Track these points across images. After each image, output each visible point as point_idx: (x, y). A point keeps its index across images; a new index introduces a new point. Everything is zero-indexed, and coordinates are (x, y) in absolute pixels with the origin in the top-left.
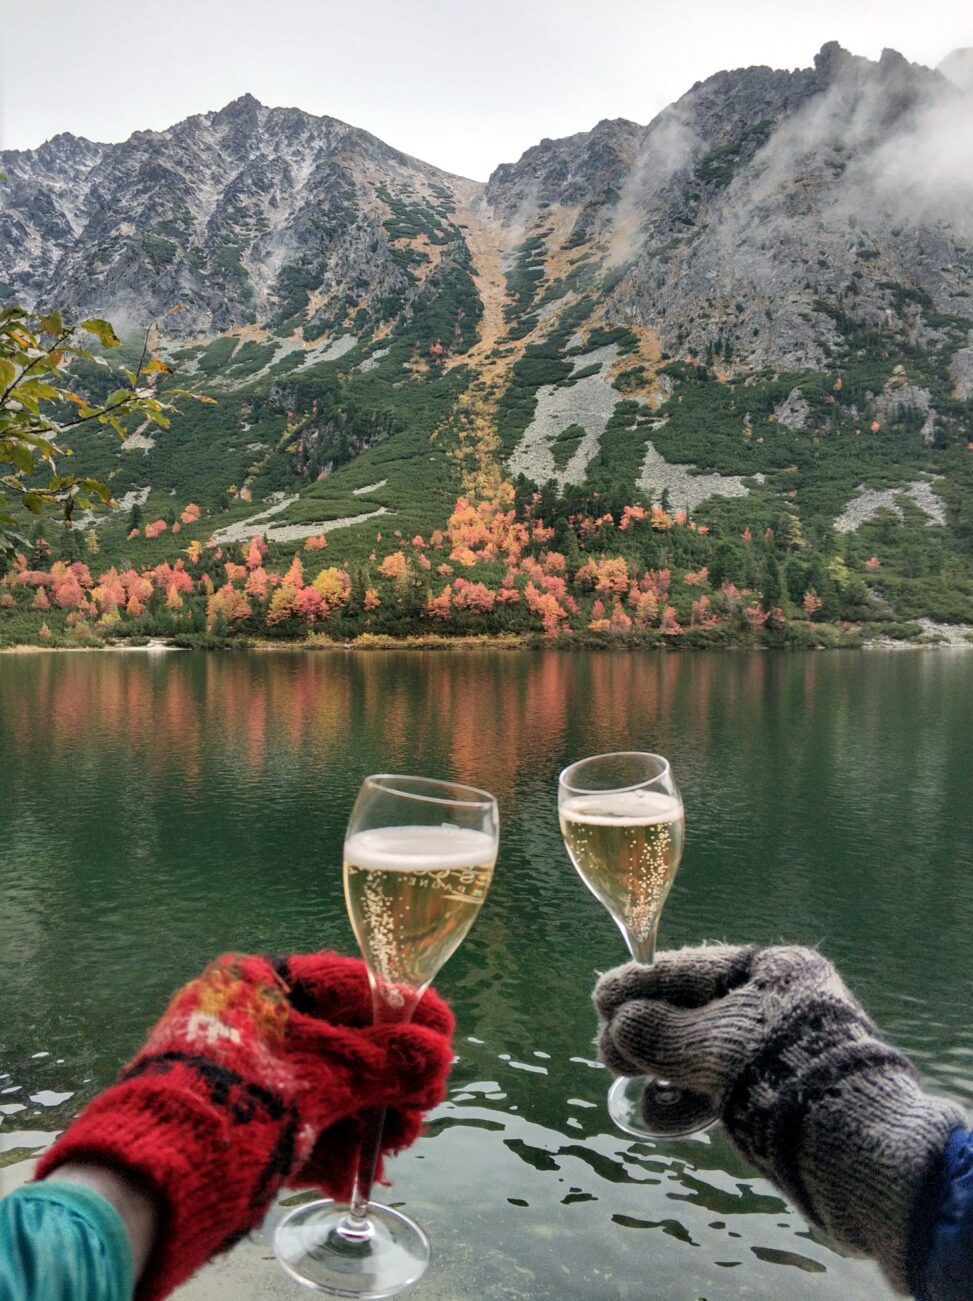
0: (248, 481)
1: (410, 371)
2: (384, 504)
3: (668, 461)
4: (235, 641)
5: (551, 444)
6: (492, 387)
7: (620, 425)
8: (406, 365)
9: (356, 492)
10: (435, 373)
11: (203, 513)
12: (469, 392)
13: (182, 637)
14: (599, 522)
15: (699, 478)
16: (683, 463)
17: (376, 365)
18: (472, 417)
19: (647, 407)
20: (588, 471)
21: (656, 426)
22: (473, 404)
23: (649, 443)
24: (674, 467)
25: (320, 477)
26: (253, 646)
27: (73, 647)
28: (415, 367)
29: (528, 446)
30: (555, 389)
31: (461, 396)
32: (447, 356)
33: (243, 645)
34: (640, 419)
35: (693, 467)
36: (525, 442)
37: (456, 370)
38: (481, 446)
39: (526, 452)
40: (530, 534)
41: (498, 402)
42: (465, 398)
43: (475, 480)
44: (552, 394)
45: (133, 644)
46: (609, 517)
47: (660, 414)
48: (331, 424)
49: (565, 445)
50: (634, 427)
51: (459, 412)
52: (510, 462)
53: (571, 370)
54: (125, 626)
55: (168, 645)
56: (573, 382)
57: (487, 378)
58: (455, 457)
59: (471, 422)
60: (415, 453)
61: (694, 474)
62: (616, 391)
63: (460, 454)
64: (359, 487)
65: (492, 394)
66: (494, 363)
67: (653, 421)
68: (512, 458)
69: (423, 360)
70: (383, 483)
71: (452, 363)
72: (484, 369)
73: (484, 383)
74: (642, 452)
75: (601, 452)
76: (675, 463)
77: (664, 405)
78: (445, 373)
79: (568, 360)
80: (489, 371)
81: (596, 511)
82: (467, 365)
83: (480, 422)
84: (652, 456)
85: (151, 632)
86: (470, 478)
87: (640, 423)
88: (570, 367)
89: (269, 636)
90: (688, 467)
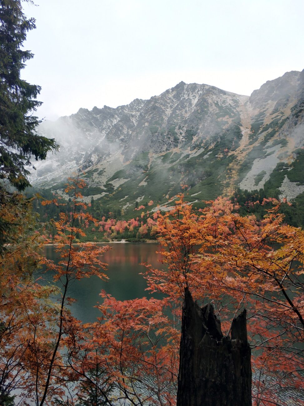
0: (169, 193)
1: (217, 157)
2: (198, 199)
3: (291, 181)
5: (255, 177)
6: (240, 161)
7: (278, 170)
8: (216, 156)
9: (192, 195)
10: (225, 156)
11: (154, 203)
12: (233, 163)
14: (255, 203)
15: (300, 186)
16: (295, 182)
17: (208, 156)
18: (232, 170)
19: (287, 164)
20: (265, 185)
21: (289, 170)
22: (233, 166)
23: (286, 176)
24: (292, 183)
25: (188, 190)
28: (219, 156)
29: (247, 178)
30: (260, 160)
31: (230, 164)
32: (229, 152)
34: (284, 167)
35: (298, 183)
37: (231, 156)
38: (232, 179)
39: (246, 180)
40: (234, 207)
41: (241, 165)
42: (231, 165)
43: (227, 190)
44: (258, 161)
45: (118, 241)
46: (258, 202)
47: (291, 166)
48: (192, 175)
49: (258, 179)
50: (282, 170)
51: (228, 169)
52: (240, 184)
53: (266, 153)
56: (266, 157)
57: (239, 158)
58: (223, 183)
59: (231, 172)
60: (211, 183)
61: (298, 185)
62: (278, 159)
63: (225, 182)
65: (239, 163)
66: (242, 153)
67: (288, 168)
68: (241, 182)
69: (222, 154)
70: (200, 192)
71: (230, 154)
72: (239, 155)
73: (238, 160)
74: (283, 179)
75: (270, 179)
76: (293, 182)
77: (293, 163)
78: (227, 157)
79: (266, 150)
81: (254, 200)
82: (234, 154)
83: (234, 172)
84: (286, 180)
85: (123, 238)
86: (225, 189)
87: (284, 169)
88: (266, 152)
89: (151, 239)
90: (296, 183)
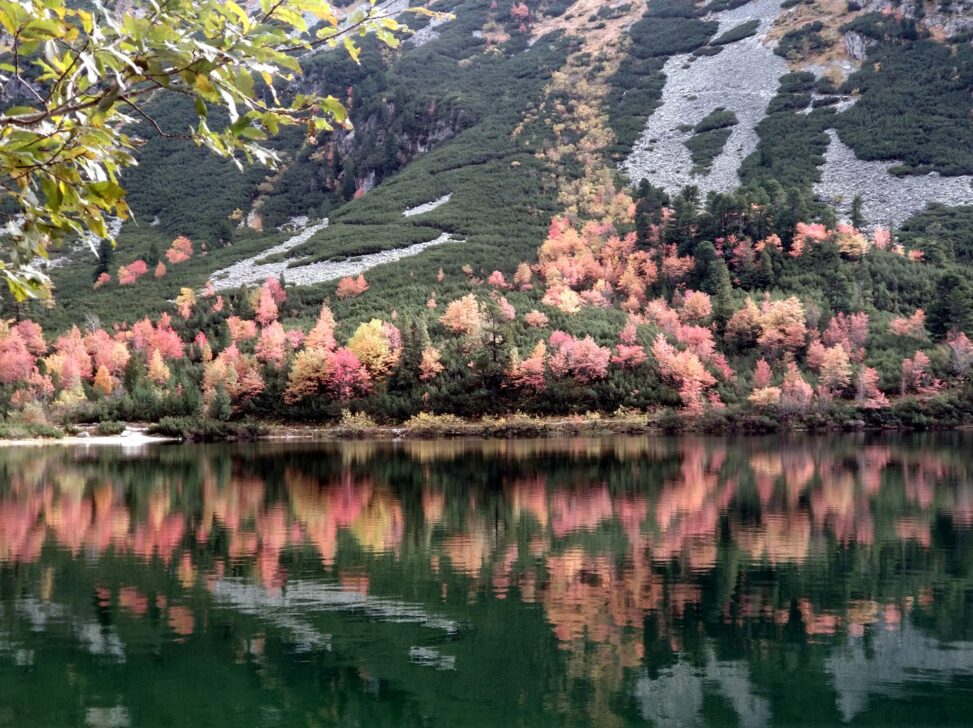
0: (258, 203)
1: (483, 42)
2: (448, 229)
3: (860, 157)
4: (241, 427)
5: (687, 137)
6: (600, 60)
7: (787, 106)
8: (477, 34)
9: (407, 213)
10: (518, 44)
11: (197, 248)
12: (567, 68)
13: (168, 421)
14: (761, 246)
15: (907, 180)
16: (883, 158)
17: (435, 36)
18: (573, 102)
19: (826, 81)
20: (743, 174)
21: (841, 106)
22: (573, 85)
23: (831, 133)
24: (869, 164)
25: (357, 195)
26: (267, 433)
27: (20, 437)
28: (489, 36)
29: (653, 141)
30: (691, 60)
31: (557, 74)
32: (535, 20)
33: (252, 431)
34: (817, 97)
35: (898, 164)
36: (648, 135)
37: (548, 39)
38: (585, 143)
39: (651, 150)
40: (659, 266)
41: (608, 80)
42: (561, 77)
43: (577, 191)
44: (686, 67)
45: (103, 433)
46: (775, 239)
47: (846, 90)
48: (373, 119)
49: (707, 138)
50: (809, 110)
51: (554, 96)
52: (627, 164)
53: (714, 32)
54: (91, 408)
55: (150, 433)
56: (717, 48)
57: (593, 48)
58: (548, 160)
59: (570, 110)
60: (490, 157)
61: (900, 174)
62: (781, 60)
63: (554, 155)
64: (412, 206)
65: (601, 69)
66: (602, 26)
67: (836, 101)
68: (630, 158)
69: (501, 27)
70: (446, 199)
71: (541, 30)
72: (588, 35)
73: (589, 55)
74: (822, 145)
75: (760, 146)
76: (871, 159)
77: (852, 77)
78: (532, 42)
79: (709, 18)
80: (595, 37)
81: (755, 232)
82: (563, 30)
83: (583, 109)
84: (835, 150)
85: (126, 416)
86: (570, 188)
87: (817, 105)
88: (713, 28)
89: (289, 419)
90: (890, 165)
